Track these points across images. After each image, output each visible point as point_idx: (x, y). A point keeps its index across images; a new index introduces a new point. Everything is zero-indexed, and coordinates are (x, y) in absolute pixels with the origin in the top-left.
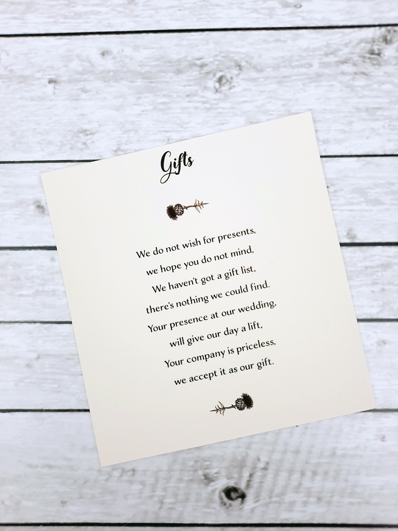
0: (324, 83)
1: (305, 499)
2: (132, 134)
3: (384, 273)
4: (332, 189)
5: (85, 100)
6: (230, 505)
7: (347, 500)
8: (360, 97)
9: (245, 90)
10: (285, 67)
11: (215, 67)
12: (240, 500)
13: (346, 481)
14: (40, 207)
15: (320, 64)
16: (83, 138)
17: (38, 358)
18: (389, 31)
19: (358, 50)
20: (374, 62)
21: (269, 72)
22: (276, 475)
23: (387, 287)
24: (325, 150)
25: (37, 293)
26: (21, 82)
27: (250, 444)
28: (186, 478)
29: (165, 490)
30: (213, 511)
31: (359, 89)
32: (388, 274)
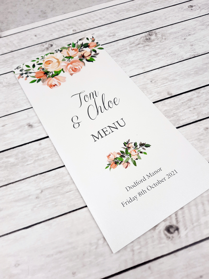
0: (134, 52)
3: (191, 102)
4: (153, 81)
6: (173, 237)
8: (149, 52)
10: (117, 52)
12: (176, 232)
14: (30, 126)
15: (130, 47)
17: (42, 191)
18: (150, 32)
19: (141, 40)
20: (149, 41)
22: (189, 210)
23: (195, 107)
24: (144, 70)
25: (35, 161)
26: (14, 86)
30: (164, 245)
31: (148, 50)
32: (193, 102)
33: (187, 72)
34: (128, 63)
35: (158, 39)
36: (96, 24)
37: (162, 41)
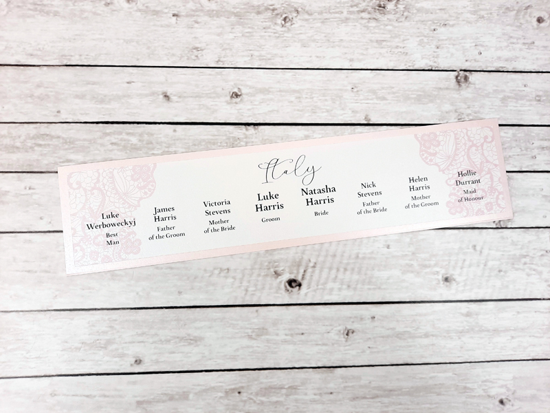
0: (350, 24)
1: (340, 286)
2: (228, 51)
4: (355, 90)
5: (197, 28)
6: (292, 291)
7: (366, 287)
9: (301, 26)
11: (282, 11)
12: (298, 287)
13: (366, 274)
14: (166, 97)
16: (195, 52)
22: (321, 271)
26: (154, 15)
27: (304, 251)
28: (263, 274)
29: (249, 282)
30: (280, 295)
33: (407, 92)
37: (400, 20)
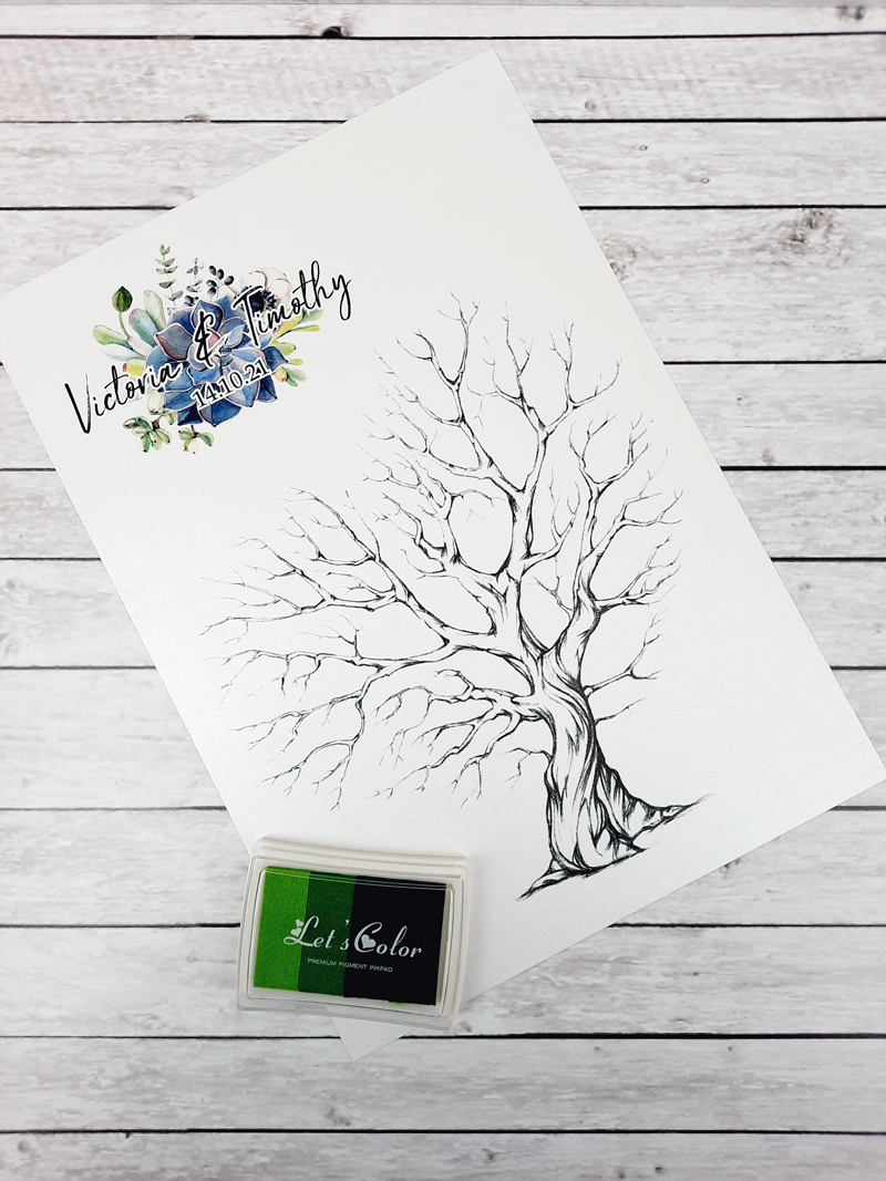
3: (808, 503)
10: (688, 254)
18: (814, 214)
19: (777, 235)
20: (797, 250)
21: (670, 260)
23: (809, 520)
24: (736, 355)
31: (778, 282)
32: (812, 504)
34: (704, 311)
35: (826, 250)
36: (667, 106)
